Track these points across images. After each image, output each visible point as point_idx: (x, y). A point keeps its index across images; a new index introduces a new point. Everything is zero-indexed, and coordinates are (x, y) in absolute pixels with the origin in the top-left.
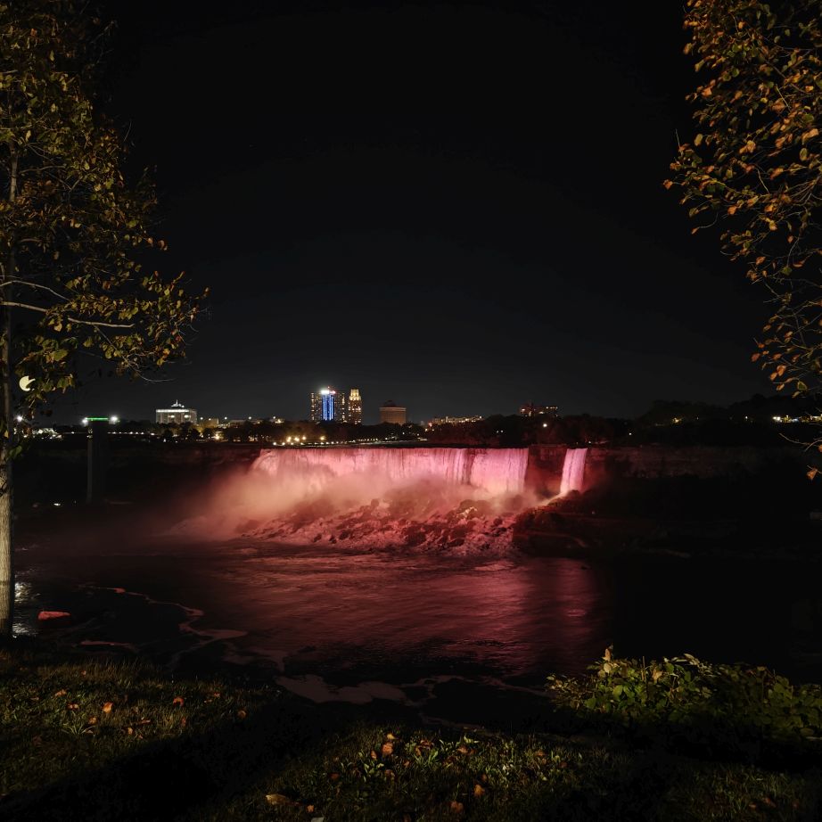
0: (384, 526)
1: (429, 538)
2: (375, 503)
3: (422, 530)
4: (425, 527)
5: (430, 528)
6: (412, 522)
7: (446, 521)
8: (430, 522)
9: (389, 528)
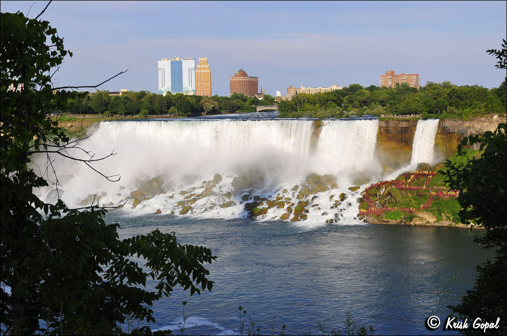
2: (218, 178)
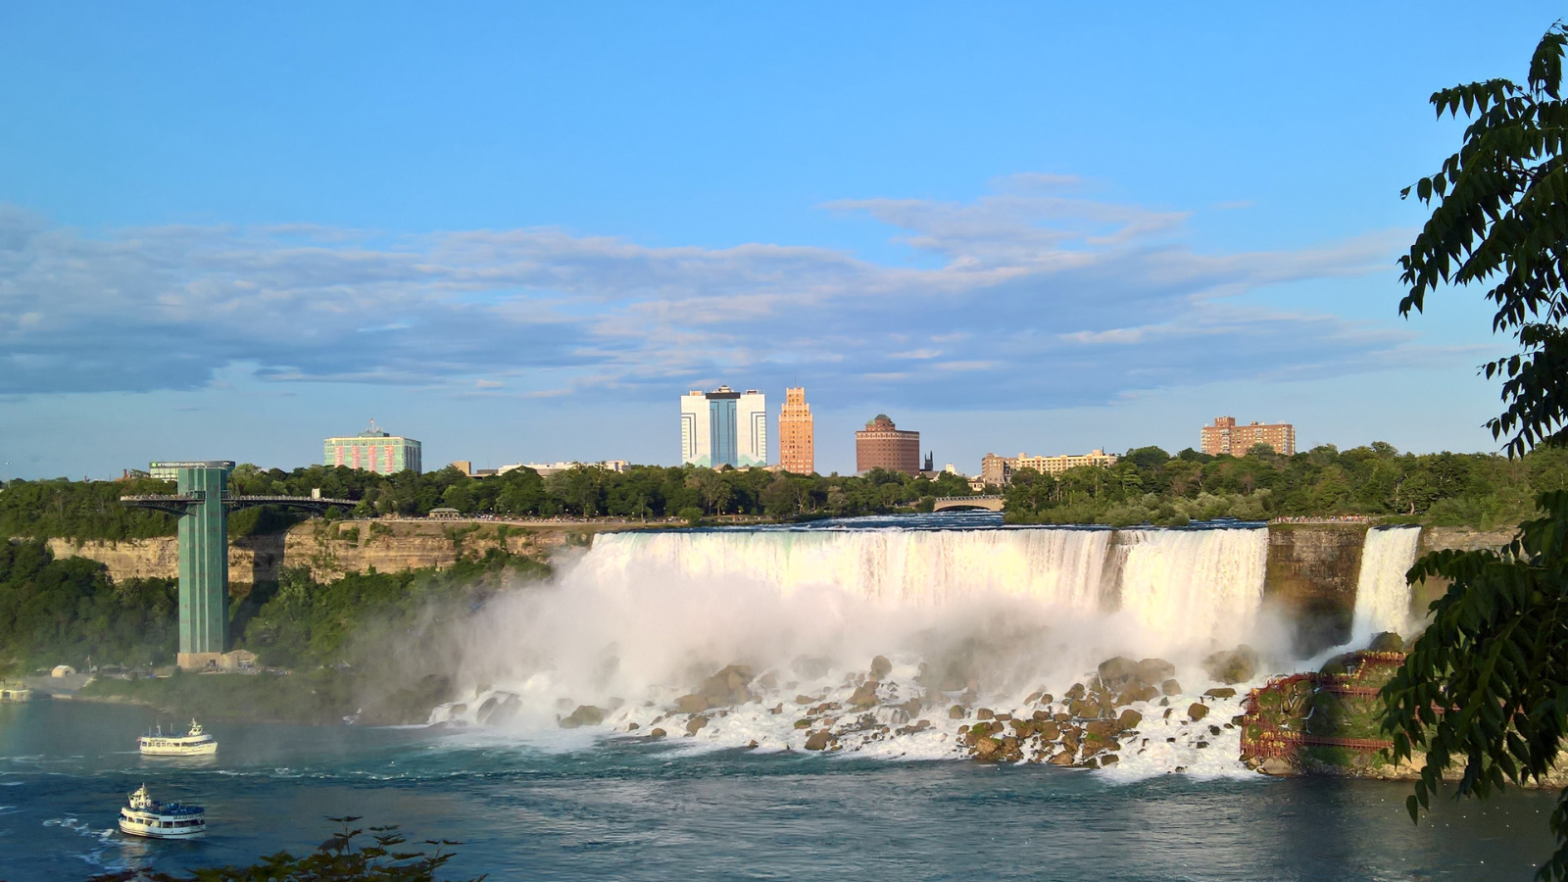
0: (913, 723)
1: (1027, 750)
3: (1008, 731)
4: (1016, 724)
5: (1024, 729)
6: (985, 713)
7: (1066, 710)
8: (1025, 713)
9: (921, 727)
